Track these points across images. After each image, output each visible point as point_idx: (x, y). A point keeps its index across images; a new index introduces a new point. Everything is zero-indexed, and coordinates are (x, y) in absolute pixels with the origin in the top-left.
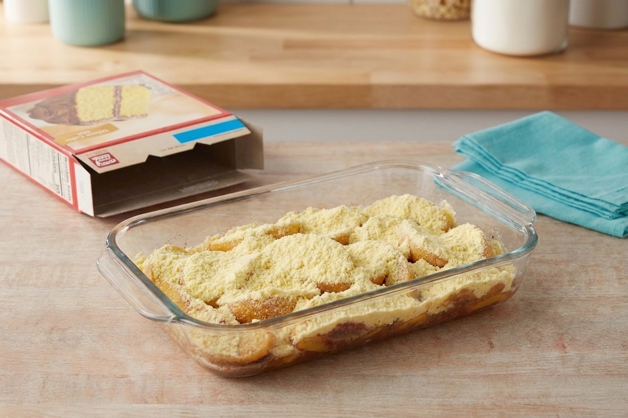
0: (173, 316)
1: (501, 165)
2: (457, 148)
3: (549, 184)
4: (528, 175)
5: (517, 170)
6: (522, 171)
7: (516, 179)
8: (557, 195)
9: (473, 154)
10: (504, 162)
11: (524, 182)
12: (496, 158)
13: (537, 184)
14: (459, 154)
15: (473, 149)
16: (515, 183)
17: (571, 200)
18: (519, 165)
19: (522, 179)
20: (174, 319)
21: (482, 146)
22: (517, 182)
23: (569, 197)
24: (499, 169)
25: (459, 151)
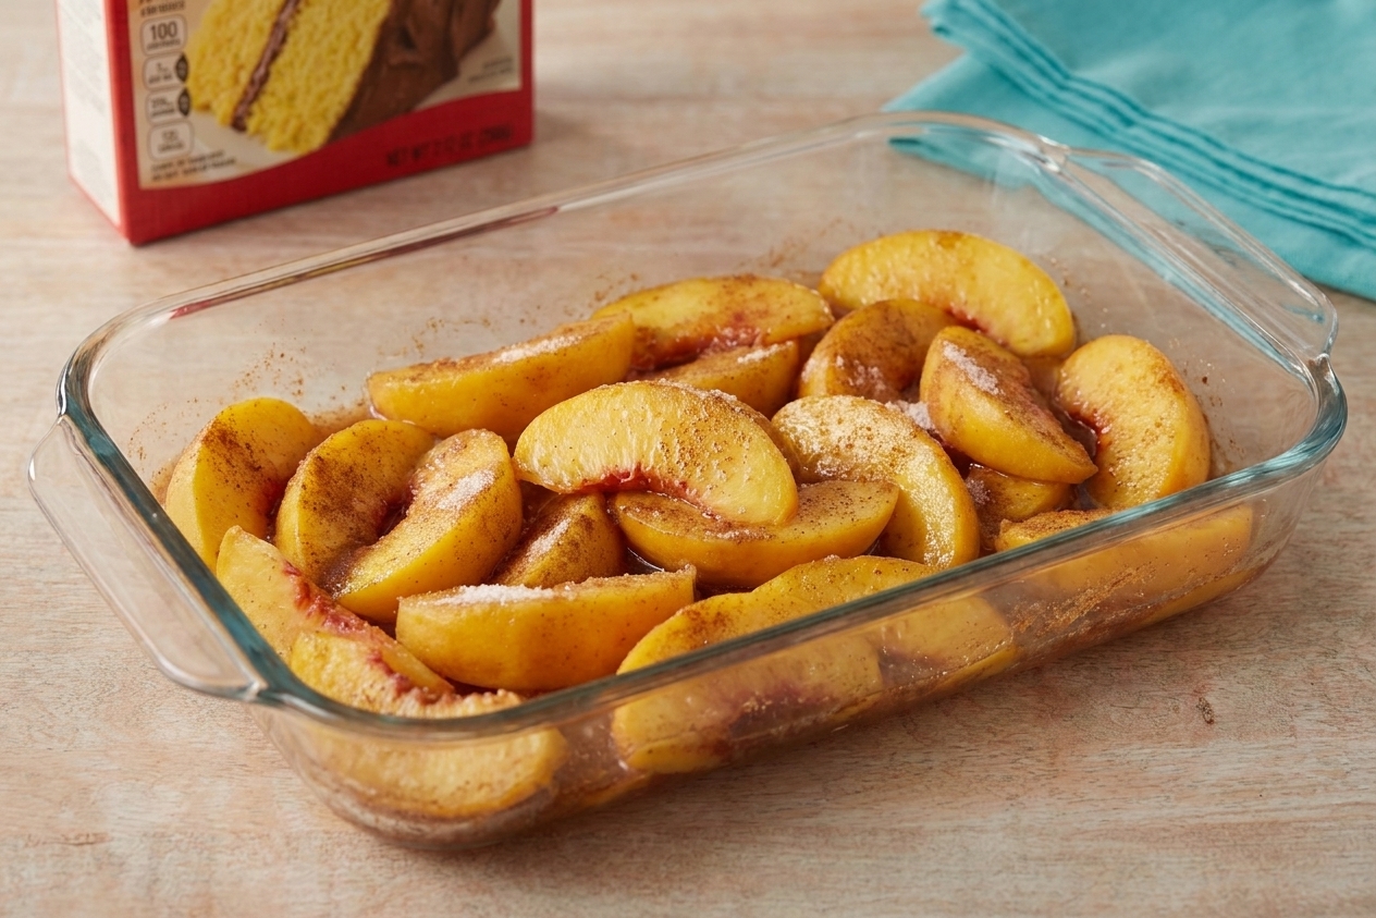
0: (257, 684)
1: (1067, 77)
2: (936, 21)
3: (1208, 140)
4: (1144, 107)
5: (1111, 92)
6: (1127, 93)
7: (1112, 120)
8: (1228, 175)
9: (983, 42)
10: (1073, 64)
11: (1133, 131)
12: (1051, 53)
13: (1172, 140)
14: (941, 38)
15: (978, 23)
16: (1106, 131)
17: (1274, 195)
18: (1115, 71)
19: (1129, 123)
20: (260, 694)
21: (1008, 15)
22: (1112, 129)
23: (1267, 185)
24: (1062, 88)
25: (940, 30)
